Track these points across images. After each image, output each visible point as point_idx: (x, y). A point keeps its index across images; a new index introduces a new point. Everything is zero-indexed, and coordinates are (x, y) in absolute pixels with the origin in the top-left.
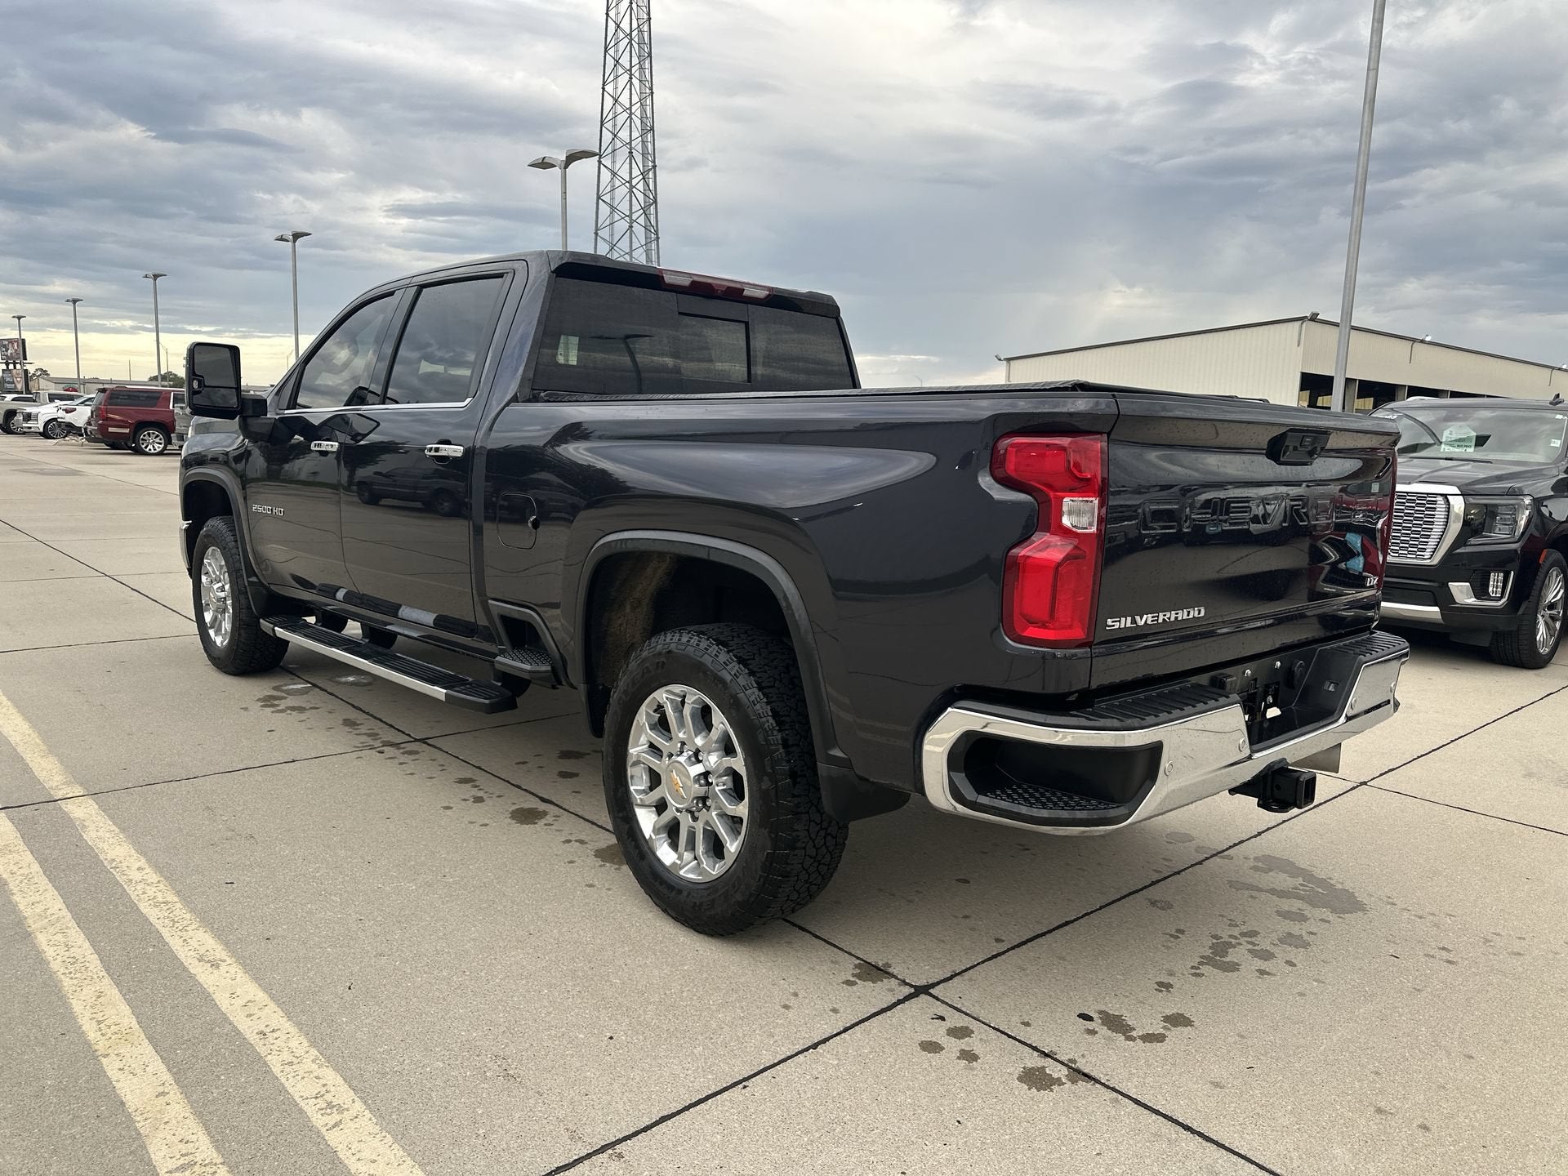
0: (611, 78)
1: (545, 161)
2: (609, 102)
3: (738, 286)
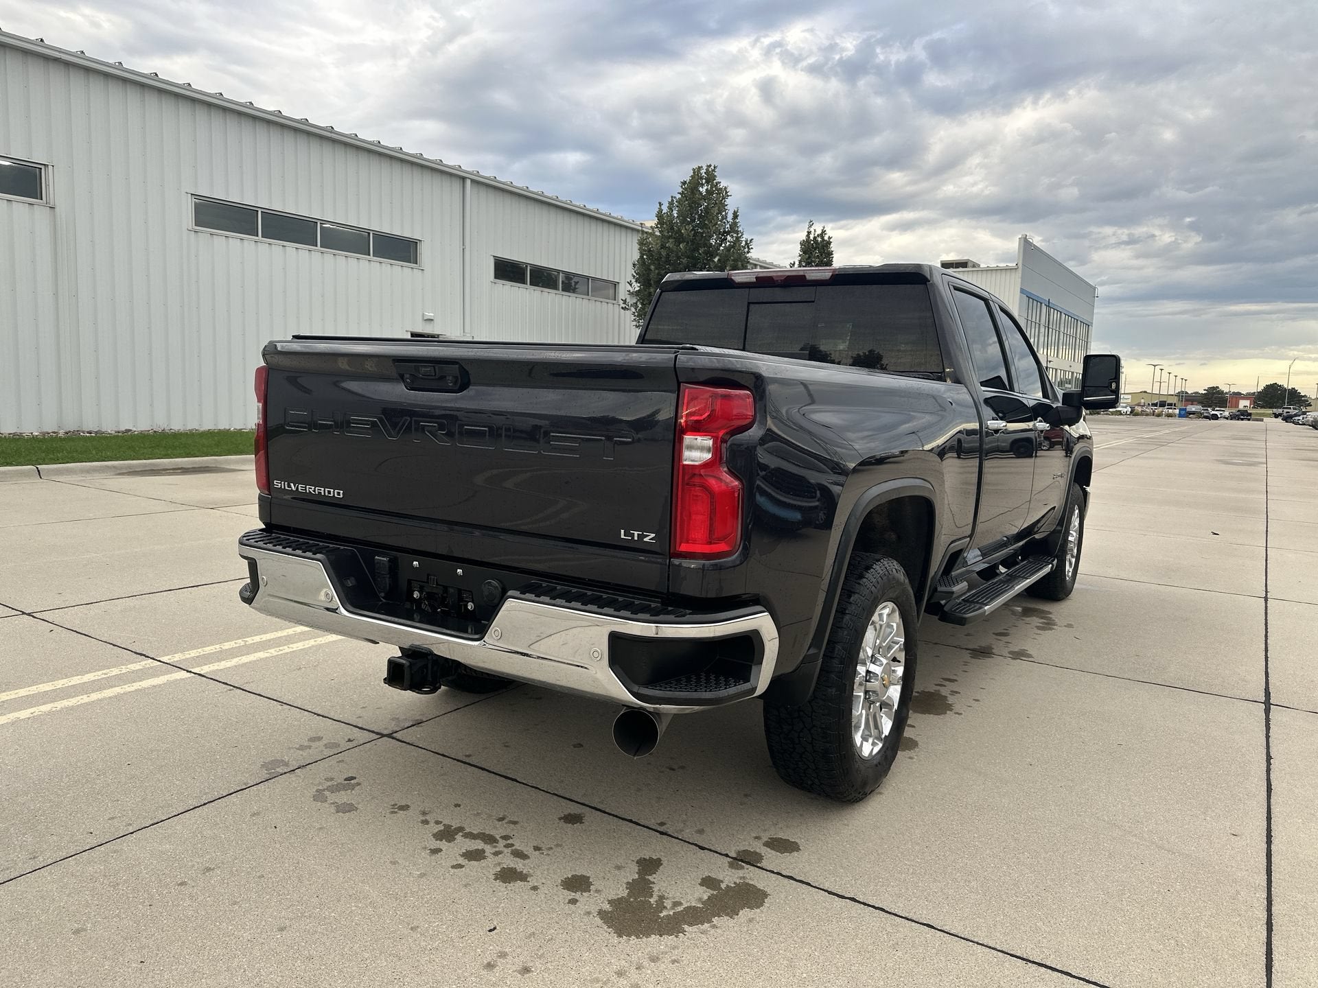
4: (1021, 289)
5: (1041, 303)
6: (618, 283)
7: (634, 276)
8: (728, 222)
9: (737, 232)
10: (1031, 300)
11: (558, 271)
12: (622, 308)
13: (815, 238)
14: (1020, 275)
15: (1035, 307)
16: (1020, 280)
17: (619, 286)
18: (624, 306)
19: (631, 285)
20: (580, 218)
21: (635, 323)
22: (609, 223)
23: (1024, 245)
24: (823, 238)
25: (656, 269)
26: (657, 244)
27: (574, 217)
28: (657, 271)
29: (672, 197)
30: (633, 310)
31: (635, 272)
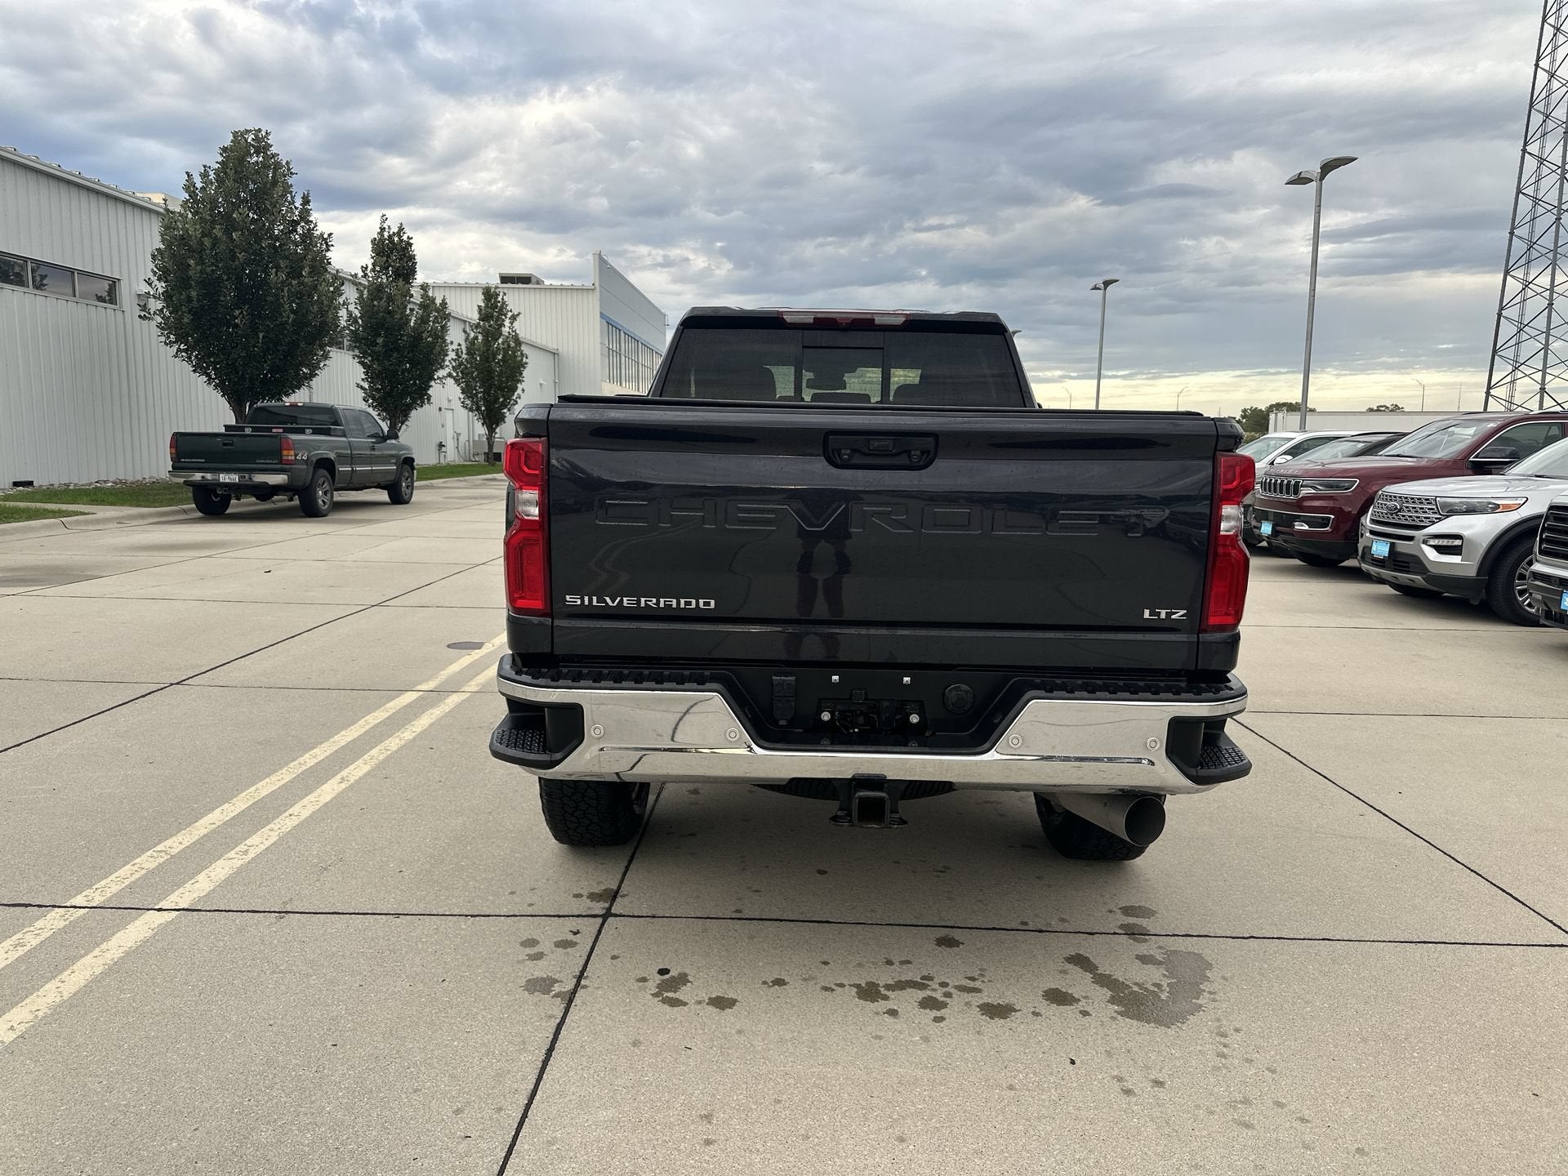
0: (1549, 50)
1: (1302, 176)
2: (1542, 77)
3: (869, 316)
4: (601, 313)
5: (620, 330)
6: (119, 280)
7: (155, 273)
8: (296, 208)
9: (308, 222)
10: (610, 326)
11: (25, 260)
12: (140, 316)
13: (390, 236)
14: (598, 297)
15: (614, 333)
16: (598, 303)
17: (120, 284)
18: (142, 314)
19: (150, 285)
20: (53, 184)
21: (163, 339)
22: (98, 193)
23: (600, 263)
24: (400, 237)
25: (196, 264)
26: (196, 230)
27: (43, 181)
28: (199, 268)
29: (205, 166)
30: (159, 320)
31: (156, 267)
